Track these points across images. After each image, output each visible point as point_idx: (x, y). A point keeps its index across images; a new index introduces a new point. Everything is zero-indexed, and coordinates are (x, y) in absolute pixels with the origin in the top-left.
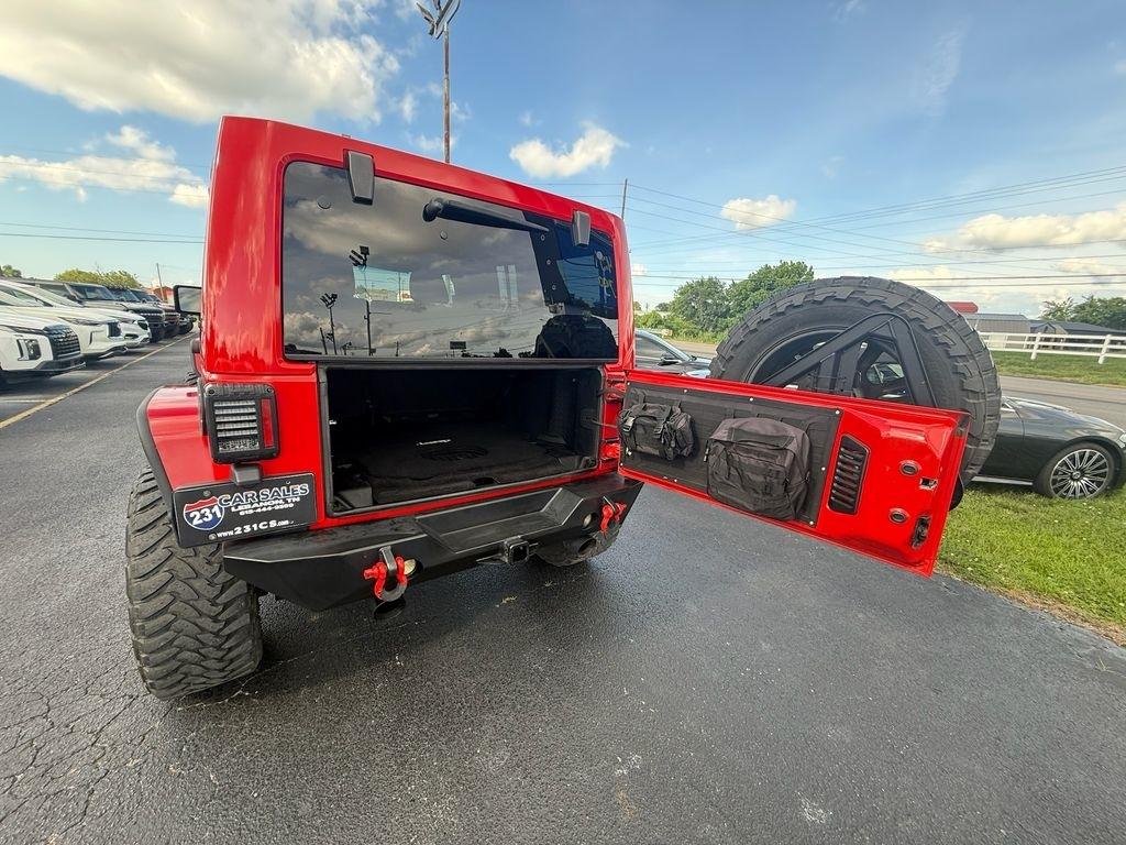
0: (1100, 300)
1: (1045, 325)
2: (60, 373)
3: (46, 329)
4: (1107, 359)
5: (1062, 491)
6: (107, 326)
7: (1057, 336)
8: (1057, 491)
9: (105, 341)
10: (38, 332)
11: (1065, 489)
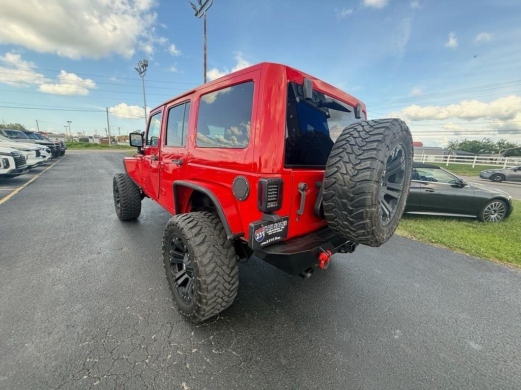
0: (468, 142)
1: (447, 152)
2: (19, 175)
3: (12, 153)
4: (475, 166)
5: (488, 219)
6: (35, 152)
7: (454, 156)
8: (486, 219)
9: (34, 159)
10: (8, 155)
11: (489, 218)
